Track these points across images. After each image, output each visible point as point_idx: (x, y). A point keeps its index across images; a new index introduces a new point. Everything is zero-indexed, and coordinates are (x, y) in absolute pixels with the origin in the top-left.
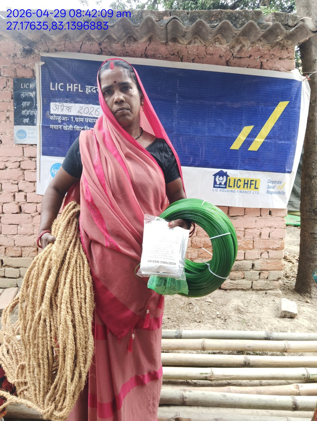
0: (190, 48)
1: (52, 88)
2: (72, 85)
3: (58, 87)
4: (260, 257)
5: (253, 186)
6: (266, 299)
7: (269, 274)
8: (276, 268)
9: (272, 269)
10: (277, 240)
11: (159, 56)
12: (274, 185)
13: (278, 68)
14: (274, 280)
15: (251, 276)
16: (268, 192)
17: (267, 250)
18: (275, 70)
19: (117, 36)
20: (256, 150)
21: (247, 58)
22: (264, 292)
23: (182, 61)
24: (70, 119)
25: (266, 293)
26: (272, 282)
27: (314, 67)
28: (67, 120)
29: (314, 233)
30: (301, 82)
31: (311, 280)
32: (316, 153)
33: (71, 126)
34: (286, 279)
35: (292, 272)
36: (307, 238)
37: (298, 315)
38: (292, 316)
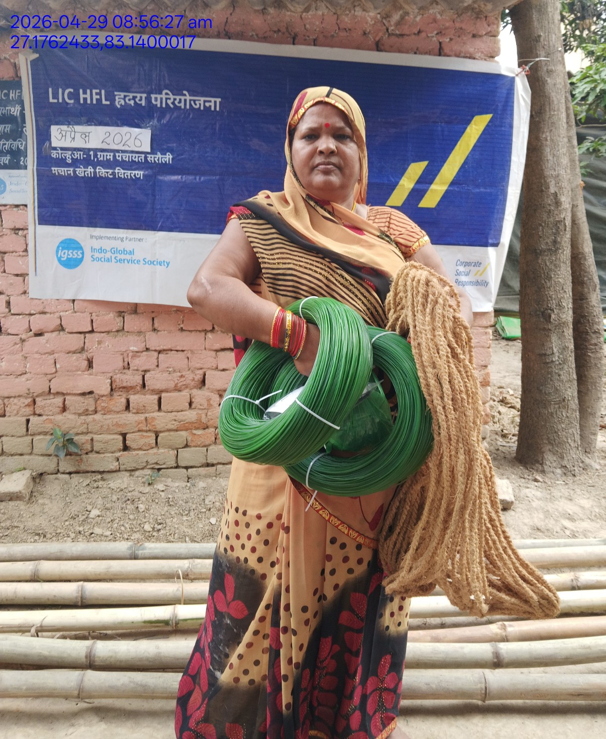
0: (308, 18)
1: (53, 98)
2: (88, 91)
3: (64, 96)
11: (250, 34)
12: (467, 269)
13: (470, 54)
18: (466, 57)
19: (170, 1)
20: (434, 207)
21: (413, 36)
23: (294, 44)
24: (88, 155)
27: (536, 49)
28: (82, 158)
29: (545, 355)
30: (513, 78)
31: (542, 440)
32: (544, 207)
33: (90, 169)
34: (501, 440)
35: (514, 427)
36: (532, 364)
37: (516, 504)
38: (505, 507)
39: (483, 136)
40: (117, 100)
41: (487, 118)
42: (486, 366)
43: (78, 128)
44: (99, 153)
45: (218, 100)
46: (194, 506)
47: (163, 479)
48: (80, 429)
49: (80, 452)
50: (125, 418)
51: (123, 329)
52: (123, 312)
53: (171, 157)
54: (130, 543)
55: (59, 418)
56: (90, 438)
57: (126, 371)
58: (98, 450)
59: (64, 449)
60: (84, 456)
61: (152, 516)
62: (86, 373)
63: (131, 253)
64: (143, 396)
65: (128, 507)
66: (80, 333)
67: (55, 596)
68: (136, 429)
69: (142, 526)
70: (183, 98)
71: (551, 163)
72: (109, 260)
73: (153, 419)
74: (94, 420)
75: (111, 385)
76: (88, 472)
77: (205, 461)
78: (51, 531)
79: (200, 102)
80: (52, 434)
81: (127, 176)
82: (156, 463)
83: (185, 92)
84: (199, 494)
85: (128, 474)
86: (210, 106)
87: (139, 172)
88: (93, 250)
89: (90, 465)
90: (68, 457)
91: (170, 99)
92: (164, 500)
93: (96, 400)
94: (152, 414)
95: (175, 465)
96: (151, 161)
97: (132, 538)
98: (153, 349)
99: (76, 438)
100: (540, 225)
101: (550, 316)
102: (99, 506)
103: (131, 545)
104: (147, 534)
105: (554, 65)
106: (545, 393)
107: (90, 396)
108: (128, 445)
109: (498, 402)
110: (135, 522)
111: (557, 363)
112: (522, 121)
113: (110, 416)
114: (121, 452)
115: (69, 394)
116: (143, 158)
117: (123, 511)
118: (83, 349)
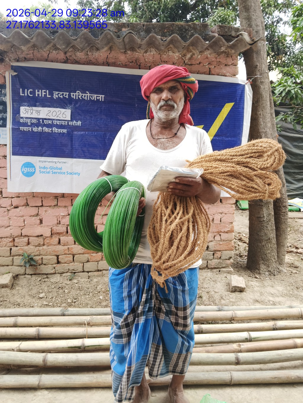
0: (146, 56)
1: (22, 94)
2: (40, 91)
3: (28, 92)
4: (213, 240)
6: (219, 276)
7: (221, 254)
8: (227, 249)
9: (224, 249)
10: (228, 224)
11: (119, 63)
13: (224, 74)
14: (226, 259)
15: (206, 256)
17: (219, 233)
18: (222, 75)
19: (80, 47)
21: (197, 65)
22: (218, 270)
23: (139, 69)
24: (39, 122)
25: (220, 271)
26: (224, 261)
27: (255, 72)
28: (36, 123)
29: (260, 217)
30: (244, 85)
31: (259, 258)
33: (40, 128)
34: (239, 258)
35: (246, 252)
36: (254, 221)
37: (247, 289)
38: (241, 290)
39: (230, 113)
40: (54, 95)
41: (232, 104)
42: (232, 223)
43: (34, 108)
44: (45, 121)
45: (103, 96)
46: (92, 291)
47: (77, 277)
48: (36, 253)
49: (36, 264)
50: (58, 248)
51: (57, 205)
52: (57, 197)
53: (80, 123)
55: (26, 248)
56: (41, 258)
57: (58, 225)
58: (45, 264)
59: (28, 263)
60: (38, 267)
61: (71, 295)
62: (39, 226)
63: (60, 169)
64: (67, 237)
65: (60, 291)
66: (36, 207)
67: (25, 334)
68: (64, 253)
69: (67, 300)
70: (86, 95)
71: (263, 126)
73: (72, 248)
74: (43, 249)
75: (51, 232)
76: (40, 274)
77: (97, 269)
79: (95, 97)
80: (23, 256)
81: (59, 132)
82: (73, 270)
83: (87, 92)
84: (94, 284)
85: (59, 275)
86: (99, 99)
87: (65, 130)
88: (40, 167)
89: (41, 271)
90: (30, 267)
91: (80, 95)
92: (77, 288)
93: (44, 239)
94: (71, 246)
95: (83, 271)
96: (71, 124)
97: (62, 306)
99: (34, 258)
102: (45, 291)
103: (61, 309)
104: (69, 304)
105: (264, 79)
106: (260, 236)
107: (41, 237)
108: (60, 261)
109: (238, 240)
110: (63, 298)
111: (266, 221)
112: (248, 106)
113: (51, 247)
114: (56, 265)
115: (31, 236)
116: (67, 123)
117: (57, 293)
118: (38, 215)
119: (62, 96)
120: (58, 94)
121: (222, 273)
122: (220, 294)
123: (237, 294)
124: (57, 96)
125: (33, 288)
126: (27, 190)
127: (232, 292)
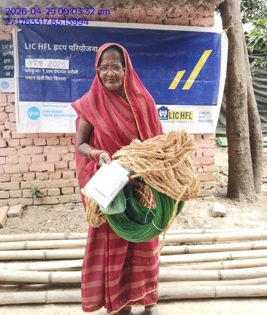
0: (133, 12)
1: (27, 47)
2: (42, 44)
3: (31, 46)
5: (188, 117)
6: (203, 204)
7: (204, 185)
8: (209, 179)
9: (207, 180)
10: (209, 157)
11: (109, 19)
12: (204, 115)
13: (202, 25)
14: (209, 189)
16: (200, 121)
17: (202, 166)
18: (201, 26)
19: (76, 6)
20: (189, 89)
21: (178, 18)
22: (202, 198)
23: (128, 22)
24: (42, 71)
25: (203, 199)
26: (207, 190)
27: (230, 22)
28: (39, 72)
29: (238, 151)
30: (221, 34)
31: (238, 187)
32: (235, 89)
33: (43, 77)
34: (220, 188)
35: (226, 183)
36: (232, 155)
37: (227, 215)
38: (223, 215)
39: (209, 59)
40: (55, 48)
42: (213, 156)
43: (37, 60)
44: (47, 70)
45: (97, 47)
47: (77, 207)
48: (42, 186)
49: (42, 196)
50: (61, 181)
51: (59, 144)
52: (59, 137)
53: (78, 71)
54: (64, 233)
55: (33, 182)
56: (46, 190)
57: (61, 161)
58: (50, 195)
59: (36, 195)
60: (44, 198)
61: (73, 222)
62: (44, 162)
63: (61, 112)
64: (68, 172)
65: (63, 219)
66: (41, 146)
67: (34, 256)
68: (66, 186)
69: (69, 226)
70: (82, 47)
71: (238, 70)
72: (51, 115)
73: (73, 181)
74: (48, 182)
75: (55, 167)
76: (46, 204)
78: (31, 229)
79: (89, 48)
80: (30, 189)
81: (59, 79)
82: (75, 200)
83: (83, 44)
85: (62, 205)
86: (94, 50)
87: (64, 78)
88: (44, 111)
89: (47, 201)
90: (37, 198)
91: (77, 47)
92: (78, 216)
93: (49, 174)
94: (72, 179)
96: (69, 73)
97: (65, 231)
98: (72, 152)
99: (40, 190)
100: (234, 96)
101: (240, 135)
102: (51, 219)
103: (65, 234)
104: (72, 229)
105: (238, 29)
106: (239, 167)
107: (46, 172)
108: (62, 193)
109: (219, 173)
110: (66, 225)
111: (243, 154)
112: (225, 52)
113: (54, 181)
114: (60, 196)
115: (37, 172)
116: (66, 72)
117: (61, 220)
118: (43, 153)
119: (61, 49)
120: (58, 46)
121: (205, 201)
122: (203, 219)
123: (219, 219)
124: (57, 49)
125: (40, 216)
126: (34, 131)
127: (214, 217)
